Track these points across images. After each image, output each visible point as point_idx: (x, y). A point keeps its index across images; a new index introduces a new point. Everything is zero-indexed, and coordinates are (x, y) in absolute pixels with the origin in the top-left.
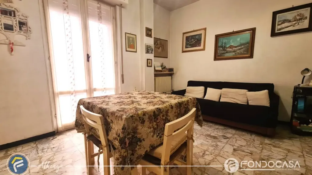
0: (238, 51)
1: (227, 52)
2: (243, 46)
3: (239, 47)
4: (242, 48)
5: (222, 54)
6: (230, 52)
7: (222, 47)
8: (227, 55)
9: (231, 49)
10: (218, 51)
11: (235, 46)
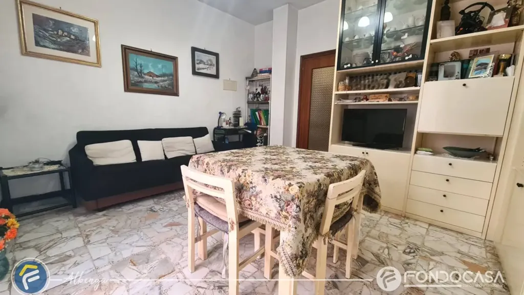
0: (161, 84)
1: (146, 82)
2: (166, 78)
3: (161, 77)
4: (165, 81)
5: (137, 82)
6: (151, 82)
7: (136, 70)
8: (146, 86)
9: (151, 78)
10: (131, 76)
11: (157, 75)
